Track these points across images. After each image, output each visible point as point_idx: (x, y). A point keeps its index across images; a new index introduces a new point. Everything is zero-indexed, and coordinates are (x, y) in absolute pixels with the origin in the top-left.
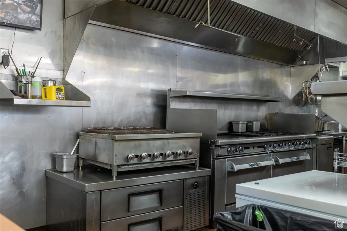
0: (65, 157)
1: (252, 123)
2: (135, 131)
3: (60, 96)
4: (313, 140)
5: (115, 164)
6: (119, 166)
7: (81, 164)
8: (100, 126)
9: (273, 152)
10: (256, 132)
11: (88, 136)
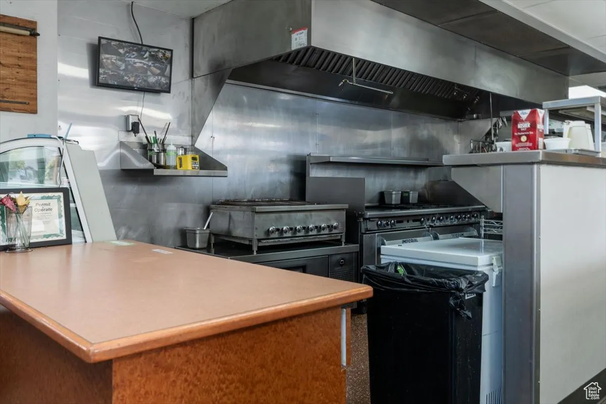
0: (198, 232)
1: (408, 193)
2: (272, 203)
3: (195, 165)
4: (482, 213)
5: (255, 237)
6: (259, 240)
7: (213, 241)
8: (232, 198)
9: (431, 226)
10: (414, 204)
11: (222, 209)
